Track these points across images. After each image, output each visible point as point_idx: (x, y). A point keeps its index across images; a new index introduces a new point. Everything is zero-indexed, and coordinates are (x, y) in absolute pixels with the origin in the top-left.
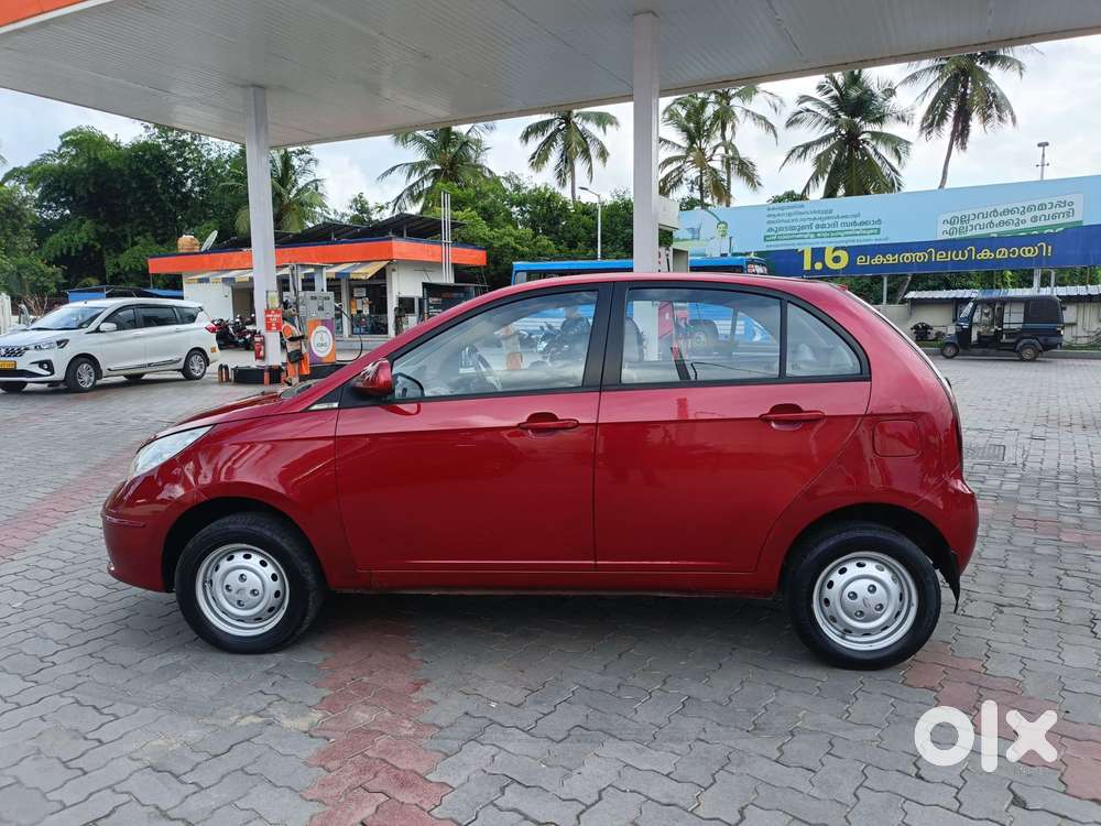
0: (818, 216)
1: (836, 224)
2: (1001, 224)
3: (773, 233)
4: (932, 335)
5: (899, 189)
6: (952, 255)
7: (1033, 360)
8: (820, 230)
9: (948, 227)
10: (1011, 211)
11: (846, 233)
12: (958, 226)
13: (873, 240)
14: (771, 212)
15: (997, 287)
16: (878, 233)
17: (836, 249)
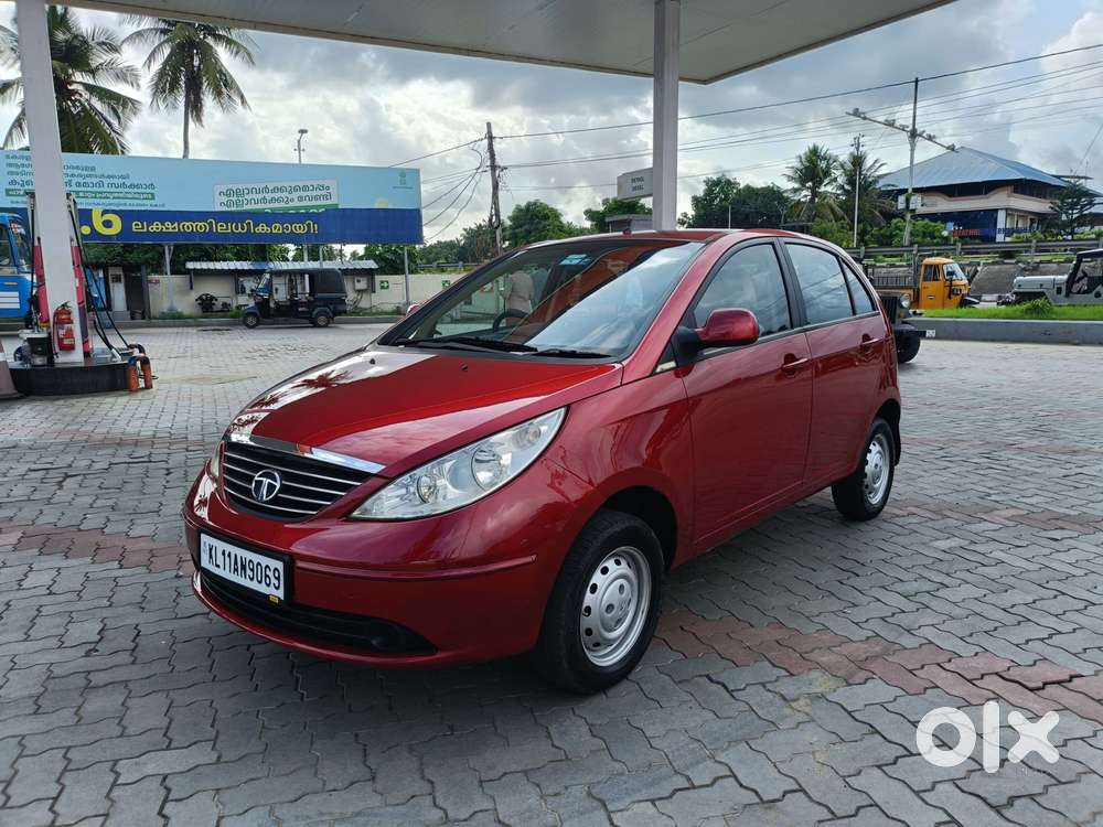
0: (76, 172)
1: (101, 184)
2: (273, 200)
3: (17, 187)
4: (218, 305)
5: (123, 152)
6: (231, 228)
7: (326, 326)
8: (83, 189)
9: (225, 199)
10: (281, 190)
11: (116, 195)
12: (235, 198)
13: (147, 206)
14: (11, 161)
15: (271, 260)
16: (153, 198)
17: (105, 212)
